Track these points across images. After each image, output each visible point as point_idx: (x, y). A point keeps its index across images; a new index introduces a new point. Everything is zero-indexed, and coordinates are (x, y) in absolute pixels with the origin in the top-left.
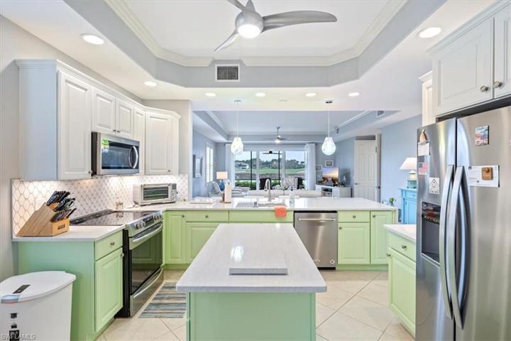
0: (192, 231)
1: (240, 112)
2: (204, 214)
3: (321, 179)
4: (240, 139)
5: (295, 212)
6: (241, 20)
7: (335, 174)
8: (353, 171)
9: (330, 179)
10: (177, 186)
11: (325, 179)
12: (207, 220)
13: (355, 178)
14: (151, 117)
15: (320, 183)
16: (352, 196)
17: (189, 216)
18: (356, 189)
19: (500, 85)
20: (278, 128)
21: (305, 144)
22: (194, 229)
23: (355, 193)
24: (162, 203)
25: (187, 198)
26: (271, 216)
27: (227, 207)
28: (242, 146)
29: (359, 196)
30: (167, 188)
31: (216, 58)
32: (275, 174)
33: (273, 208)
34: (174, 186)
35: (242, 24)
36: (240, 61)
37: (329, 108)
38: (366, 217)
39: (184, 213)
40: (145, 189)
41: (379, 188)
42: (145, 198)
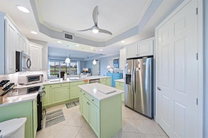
0: (55, 91)
1: (69, 50)
2: (60, 85)
3: (82, 71)
4: (69, 58)
5: (90, 80)
6: (94, 28)
7: (87, 70)
8: (92, 69)
9: (85, 71)
10: (44, 75)
11: (84, 71)
12: (61, 86)
13: (92, 71)
14: (32, 46)
15: (82, 72)
16: (92, 75)
17: (53, 86)
18: (93, 74)
19: (139, 55)
20: (70, 55)
21: (77, 61)
22: (55, 90)
23: (93, 75)
24: (37, 83)
25: (46, 80)
26: (83, 82)
27: (65, 81)
28: (70, 61)
29: (94, 75)
30: (39, 76)
31: (65, 31)
32: (75, 70)
33: (84, 80)
34: (42, 75)
35: (94, 29)
36: (73, 34)
37: (95, 52)
38: (105, 80)
39: (51, 85)
40: (28, 77)
41: (100, 73)
42: (29, 81)
